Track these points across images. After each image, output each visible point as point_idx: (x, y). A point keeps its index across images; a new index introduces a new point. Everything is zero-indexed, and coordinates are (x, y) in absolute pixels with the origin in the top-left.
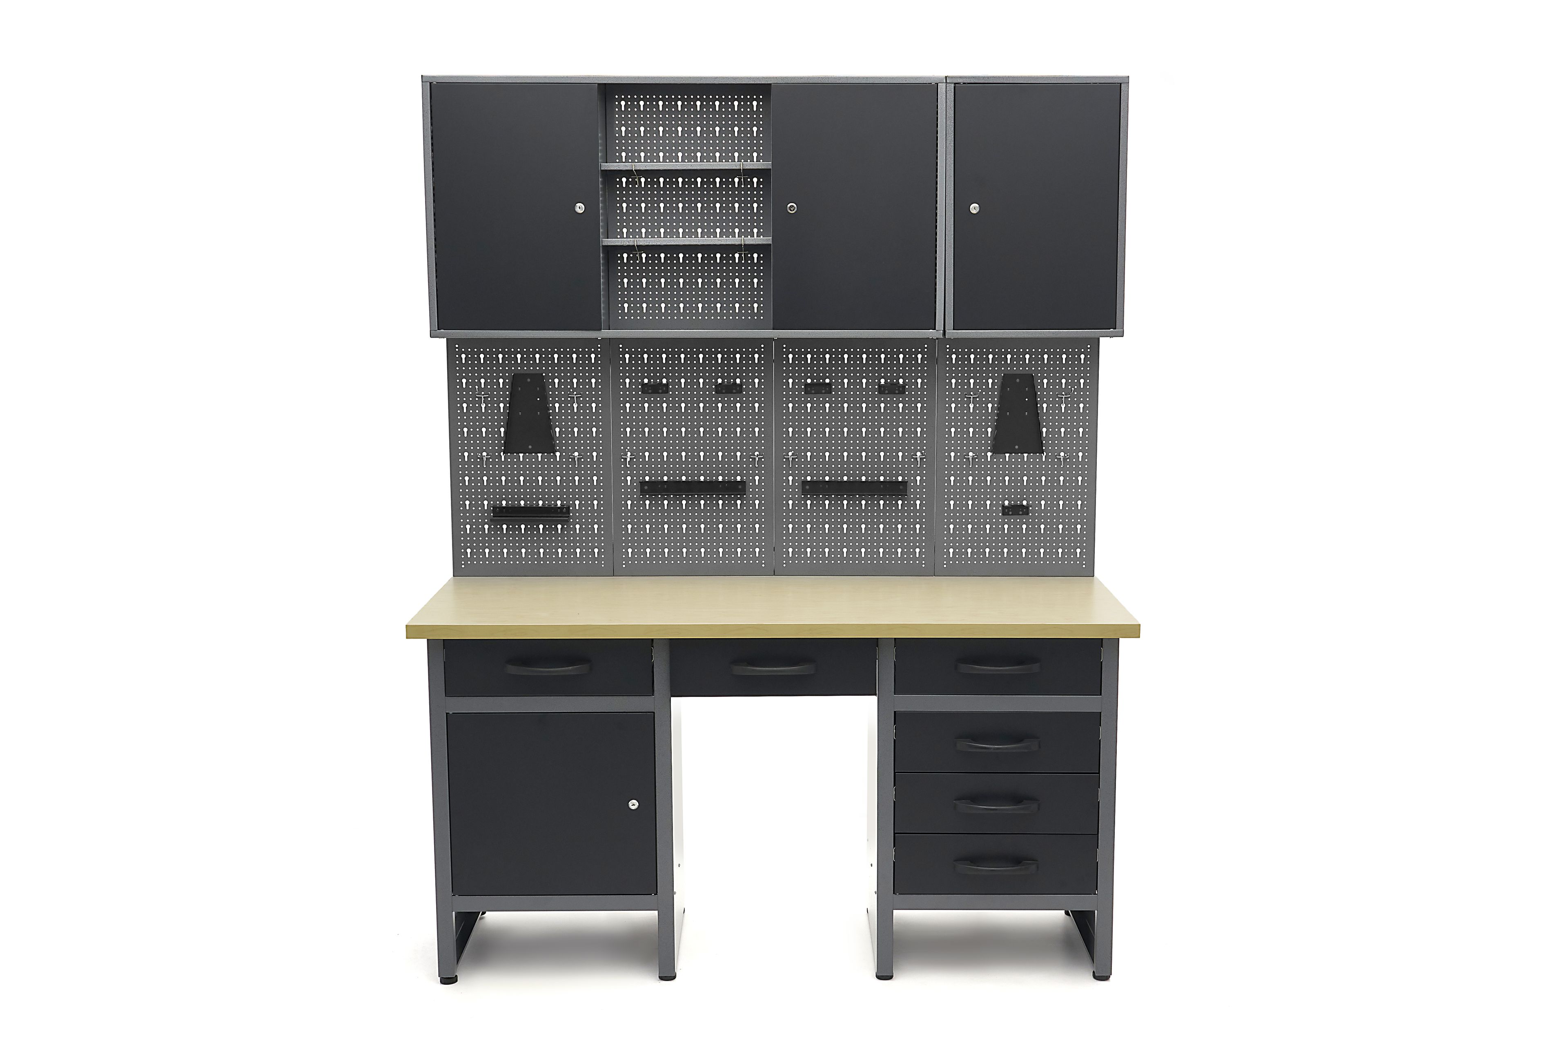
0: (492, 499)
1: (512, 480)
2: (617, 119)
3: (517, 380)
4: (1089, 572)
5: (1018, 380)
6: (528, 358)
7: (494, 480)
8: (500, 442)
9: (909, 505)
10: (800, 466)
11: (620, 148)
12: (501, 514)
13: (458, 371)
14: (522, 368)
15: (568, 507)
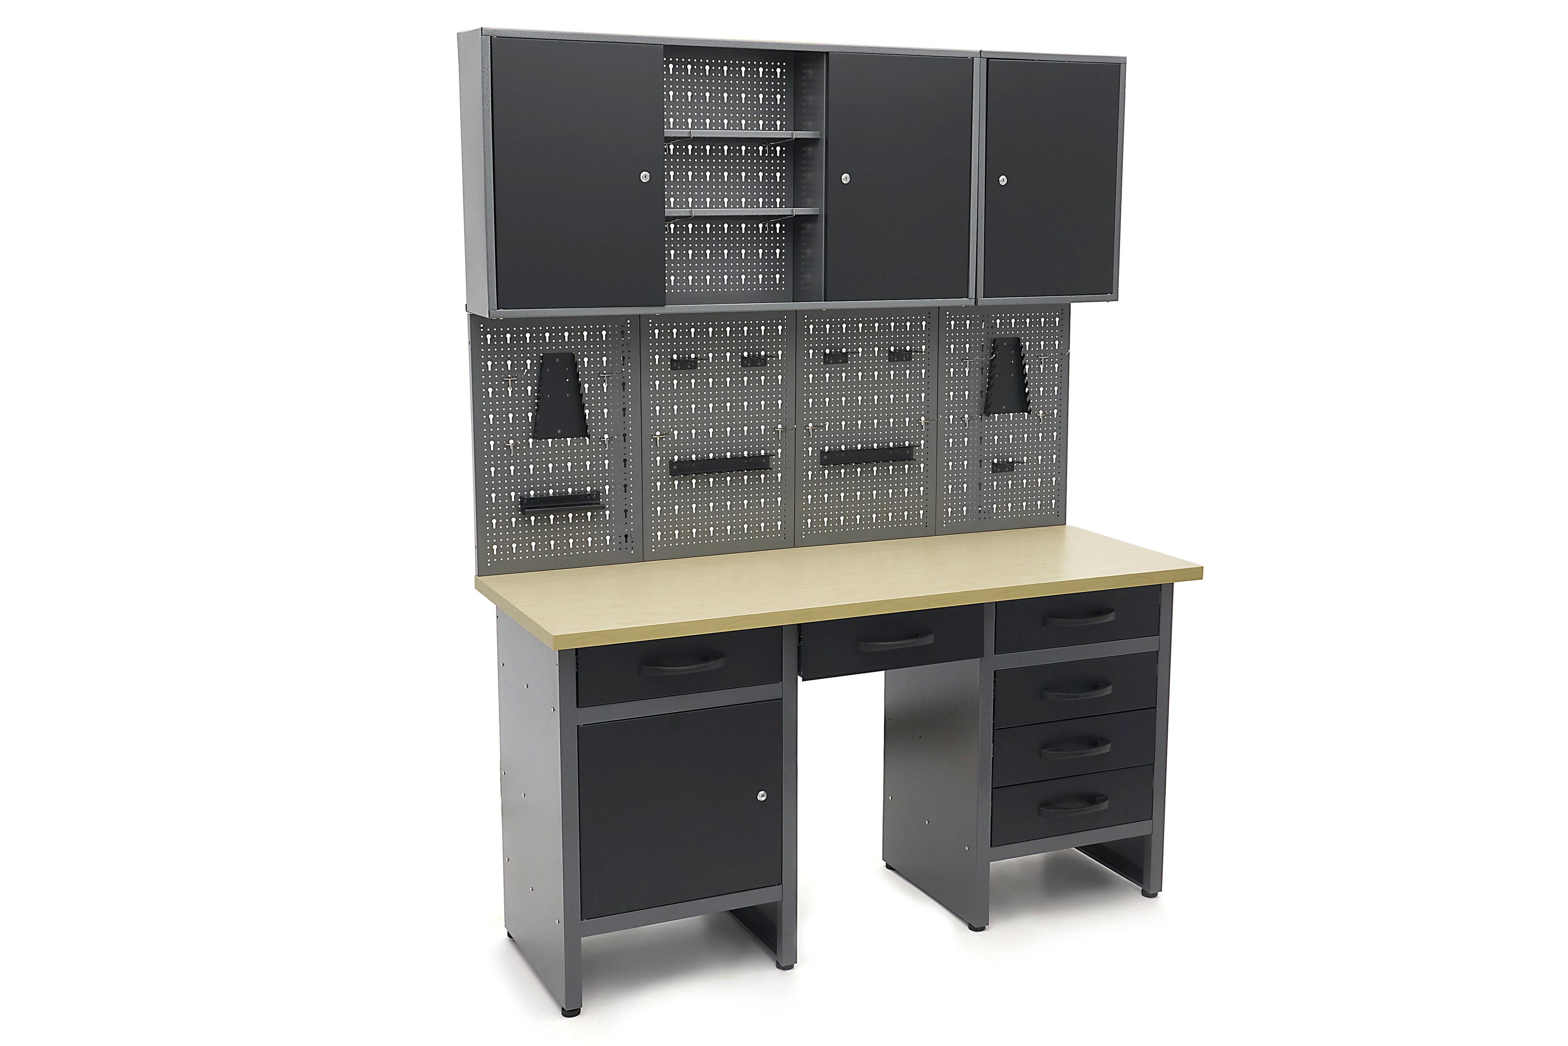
0: (519, 490)
1: (541, 468)
6: (557, 337)
7: (522, 469)
8: (527, 428)
12: (528, 505)
13: (482, 353)
14: (551, 348)
15: (598, 492)
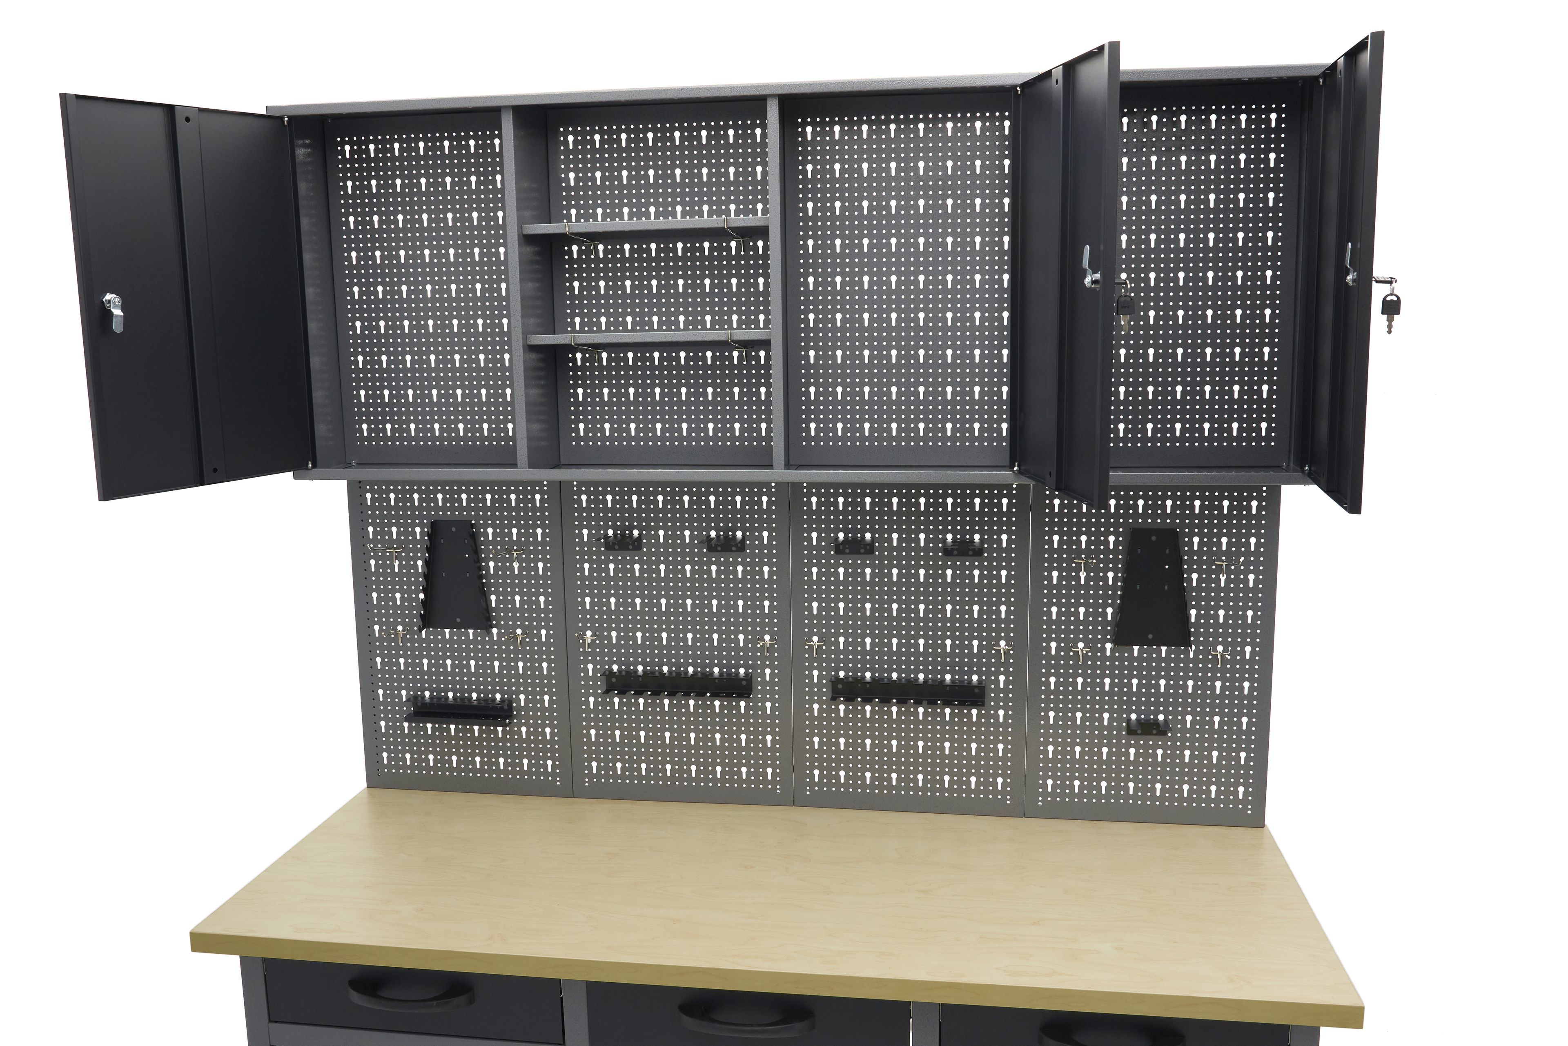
2: (564, 162)
3: (436, 530)
4: (1257, 820)
5: (1154, 538)
9: (988, 716)
11: (569, 203)
15: (510, 702)
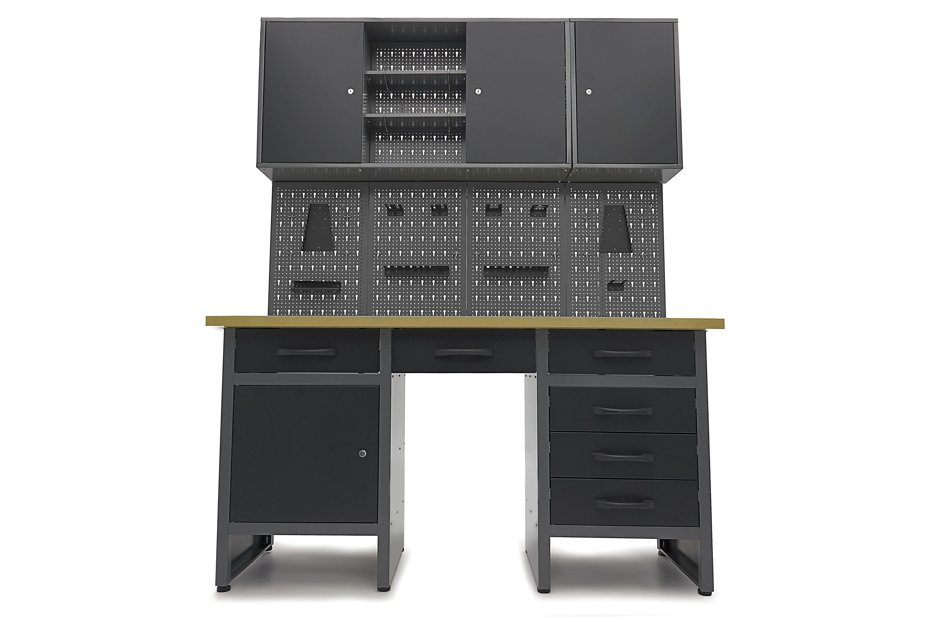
10: (482, 260)
